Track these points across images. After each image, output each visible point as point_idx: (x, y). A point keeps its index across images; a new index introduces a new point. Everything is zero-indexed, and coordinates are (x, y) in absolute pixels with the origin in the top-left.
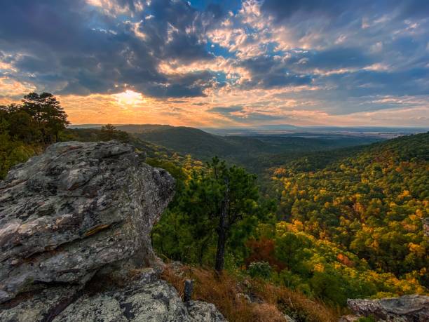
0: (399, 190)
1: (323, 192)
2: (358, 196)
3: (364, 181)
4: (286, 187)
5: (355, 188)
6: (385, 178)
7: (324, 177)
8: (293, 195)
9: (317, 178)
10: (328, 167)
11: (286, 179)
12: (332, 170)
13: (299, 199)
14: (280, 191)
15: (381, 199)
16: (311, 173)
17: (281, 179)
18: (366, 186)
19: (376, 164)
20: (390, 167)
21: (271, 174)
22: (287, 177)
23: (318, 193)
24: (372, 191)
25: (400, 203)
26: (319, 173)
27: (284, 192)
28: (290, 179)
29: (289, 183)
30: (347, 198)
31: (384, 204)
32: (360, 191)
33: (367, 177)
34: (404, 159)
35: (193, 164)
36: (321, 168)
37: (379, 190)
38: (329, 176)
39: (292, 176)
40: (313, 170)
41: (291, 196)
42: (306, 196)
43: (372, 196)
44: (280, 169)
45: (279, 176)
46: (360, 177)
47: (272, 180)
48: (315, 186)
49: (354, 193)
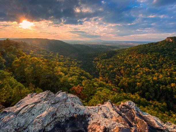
0: (136, 65)
1: (110, 66)
2: (122, 67)
3: (125, 62)
4: (98, 65)
5: (122, 64)
6: (132, 61)
7: (111, 61)
8: (100, 68)
9: (109, 61)
10: (113, 57)
11: (98, 62)
12: (115, 58)
13: (102, 69)
14: (95, 67)
15: (130, 68)
16: (107, 59)
17: (96, 62)
18: (126, 64)
19: (130, 56)
20: (134, 56)
21: (93, 60)
22: (98, 61)
23: (109, 67)
24: (127, 65)
25: (136, 69)
26: (110, 59)
27: (97, 67)
28: (99, 62)
29: (99, 64)
30: (119, 68)
31: (131, 69)
32: (123, 65)
33: (126, 60)
34: (139, 53)
35: (59, 57)
36: (111, 57)
37: (130, 65)
38: (114, 60)
39: (100, 61)
40: (108, 58)
41: (99, 69)
42: (104, 68)
43: (128, 67)
44: (96, 58)
45: (95, 61)
46: (124, 60)
47: (93, 63)
48: (108, 65)
49: (121, 66)
